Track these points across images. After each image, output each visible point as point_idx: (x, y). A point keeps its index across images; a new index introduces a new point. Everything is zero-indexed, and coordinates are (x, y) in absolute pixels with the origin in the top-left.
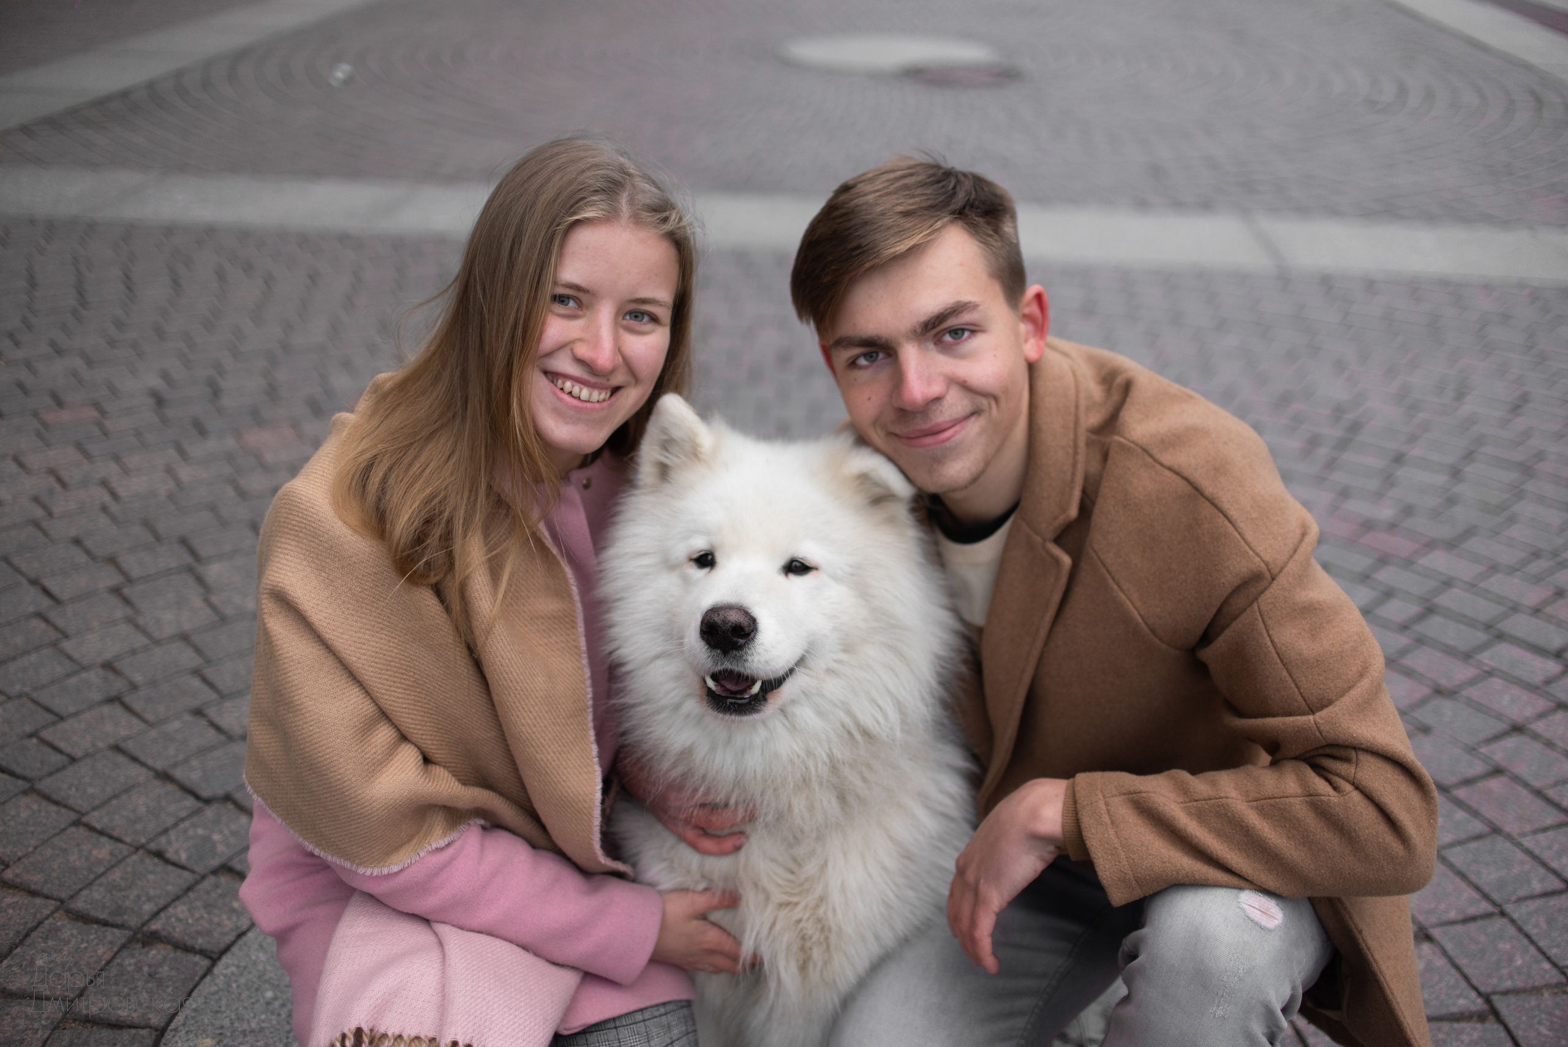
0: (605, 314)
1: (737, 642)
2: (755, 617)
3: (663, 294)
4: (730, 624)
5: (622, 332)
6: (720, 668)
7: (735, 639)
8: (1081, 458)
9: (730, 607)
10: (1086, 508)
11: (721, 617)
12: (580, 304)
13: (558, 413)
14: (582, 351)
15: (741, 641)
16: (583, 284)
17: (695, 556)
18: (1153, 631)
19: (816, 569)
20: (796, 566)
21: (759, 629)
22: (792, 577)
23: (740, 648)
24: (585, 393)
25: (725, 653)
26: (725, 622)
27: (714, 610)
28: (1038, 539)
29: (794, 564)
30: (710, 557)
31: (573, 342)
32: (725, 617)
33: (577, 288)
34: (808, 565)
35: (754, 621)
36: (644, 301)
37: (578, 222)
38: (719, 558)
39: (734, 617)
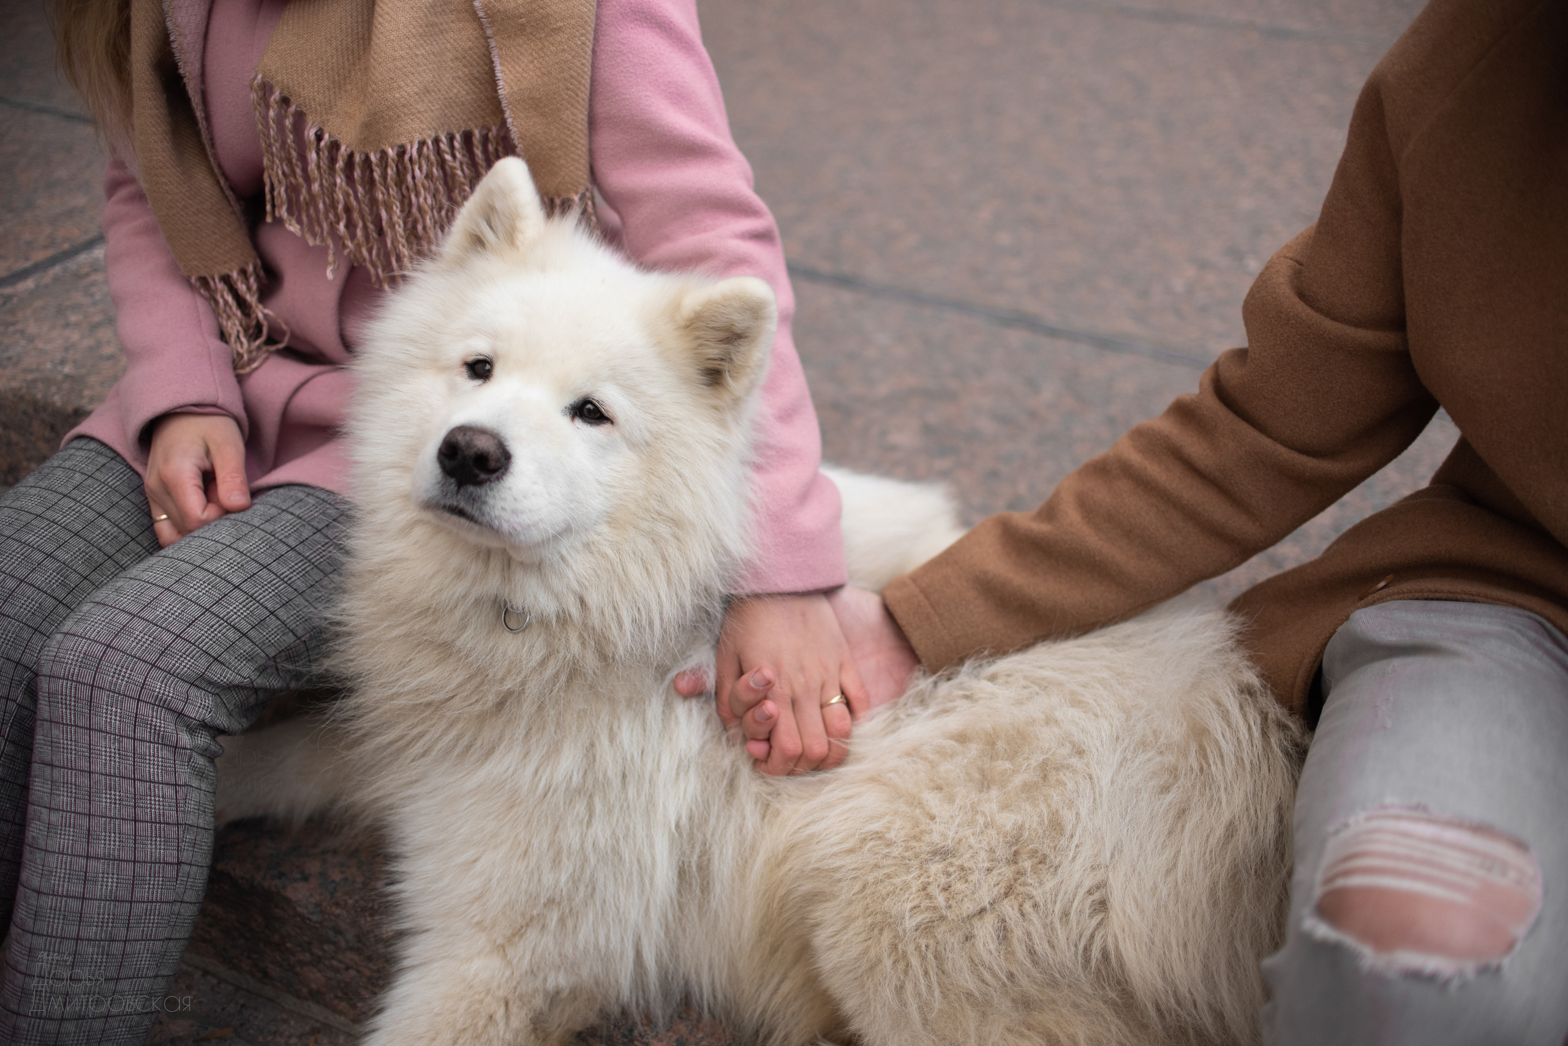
1: (477, 476)
2: (512, 452)
4: (475, 450)
7: (477, 471)
9: (482, 431)
11: (467, 438)
15: (483, 476)
17: (470, 359)
19: (612, 423)
20: (589, 410)
21: (511, 470)
22: (579, 423)
23: (480, 483)
25: (460, 484)
26: (469, 445)
27: (462, 429)
29: (589, 406)
30: (488, 367)
32: (471, 440)
34: (606, 415)
35: (507, 456)
38: (498, 371)
39: (483, 444)
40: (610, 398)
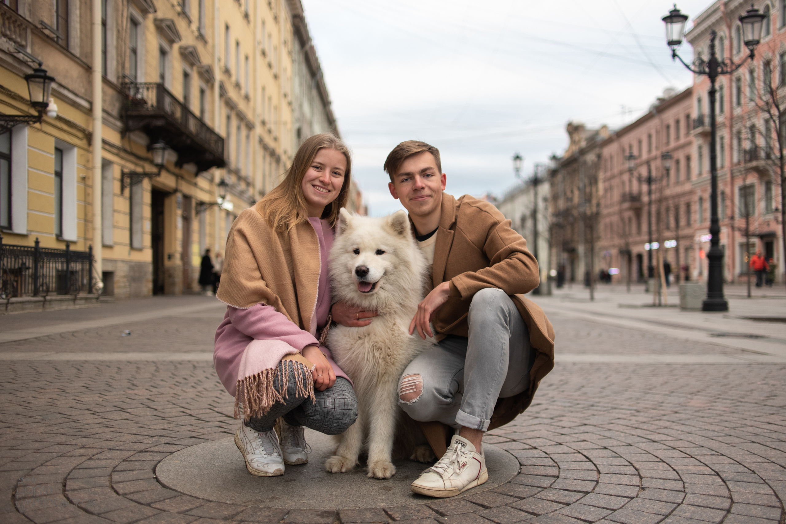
0: (327, 172)
3: (342, 168)
4: (362, 270)
5: (331, 176)
6: (361, 281)
8: (454, 212)
9: (362, 266)
10: (456, 219)
11: (360, 269)
12: (321, 169)
13: (315, 194)
14: (321, 179)
15: (365, 274)
16: (322, 163)
17: (354, 250)
18: (473, 243)
19: (385, 252)
21: (370, 271)
22: (379, 255)
23: (365, 276)
24: (322, 190)
25: (362, 277)
27: (358, 267)
28: (445, 230)
29: (379, 251)
30: (358, 250)
31: (319, 177)
33: (321, 164)
34: (383, 251)
35: (368, 269)
36: (337, 168)
37: (322, 148)
38: (360, 251)
39: (363, 268)
40: (383, 248)
